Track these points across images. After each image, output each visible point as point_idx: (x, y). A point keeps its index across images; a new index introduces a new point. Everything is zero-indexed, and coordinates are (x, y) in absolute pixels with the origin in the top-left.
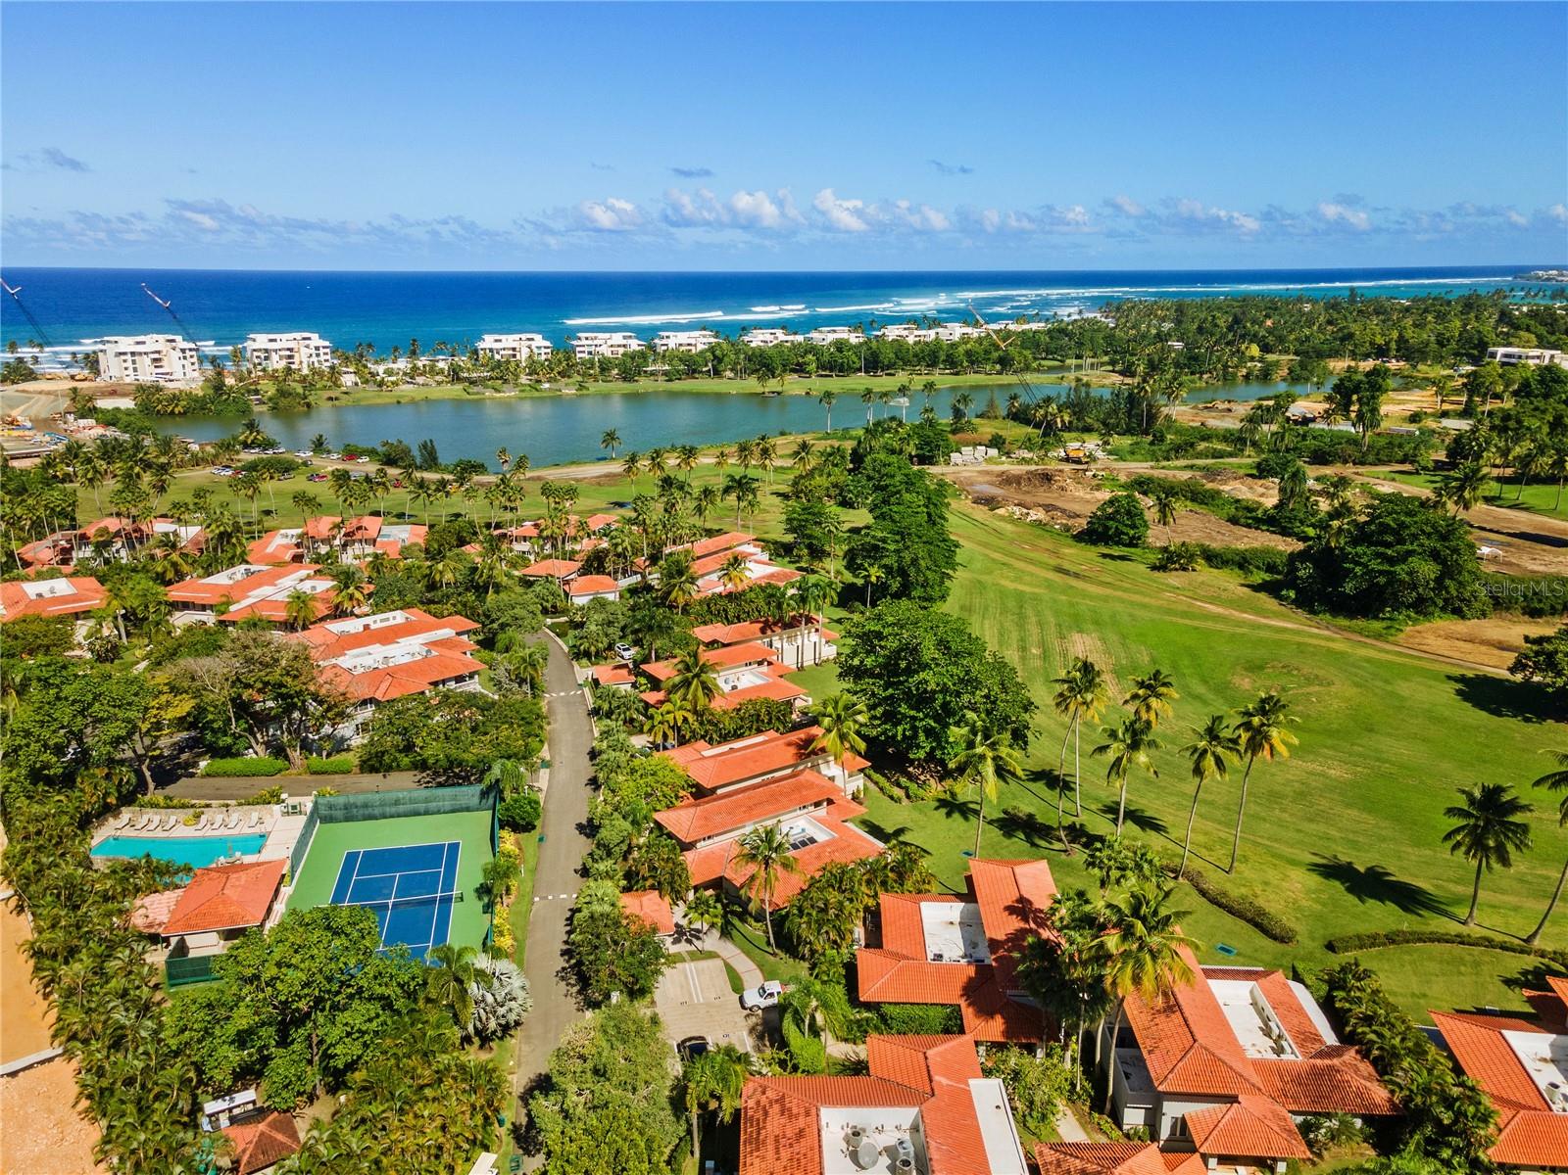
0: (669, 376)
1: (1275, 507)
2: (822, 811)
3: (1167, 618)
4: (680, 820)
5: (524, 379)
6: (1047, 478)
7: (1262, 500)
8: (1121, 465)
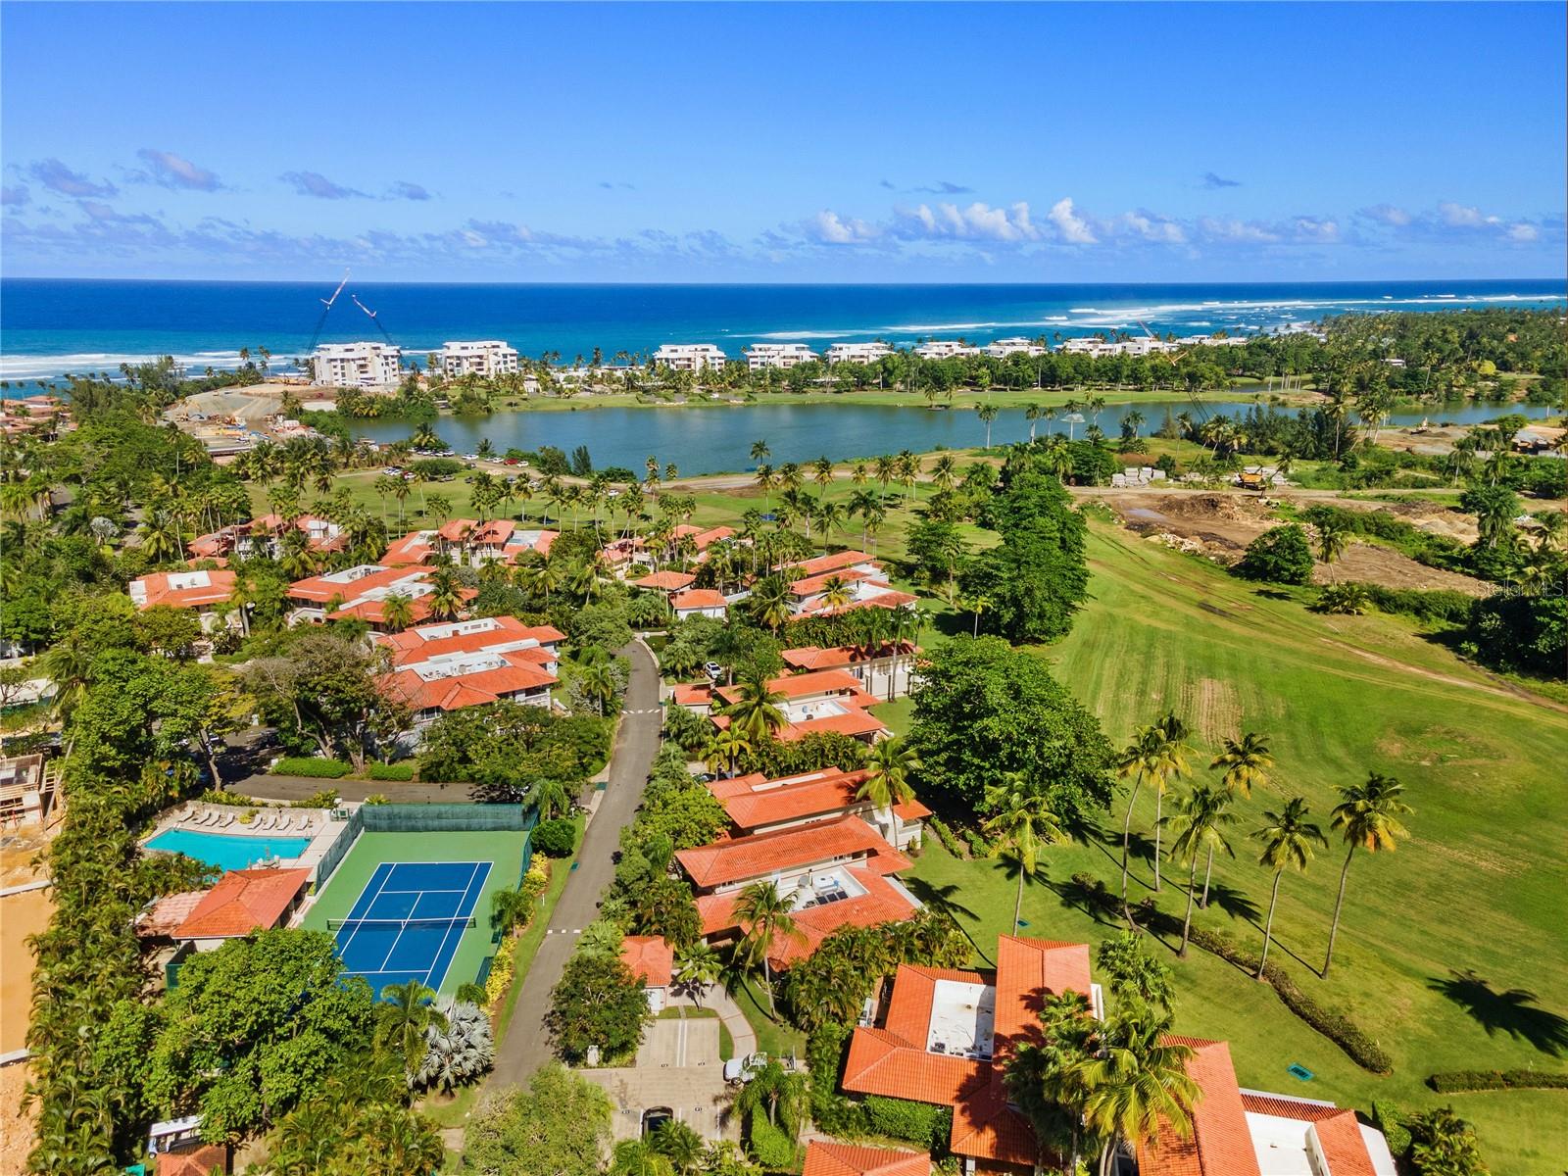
0: (838, 388)
1: (1474, 546)
2: (862, 863)
3: (1316, 667)
4: (700, 862)
5: (696, 389)
6: (1212, 504)
7: (1460, 537)
8: (1303, 492)
